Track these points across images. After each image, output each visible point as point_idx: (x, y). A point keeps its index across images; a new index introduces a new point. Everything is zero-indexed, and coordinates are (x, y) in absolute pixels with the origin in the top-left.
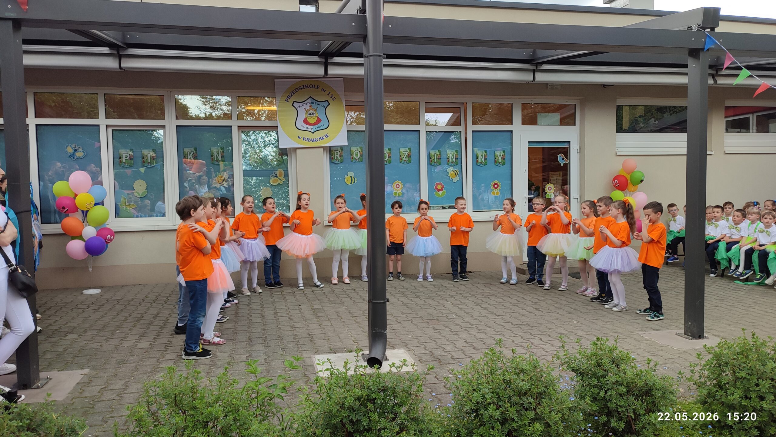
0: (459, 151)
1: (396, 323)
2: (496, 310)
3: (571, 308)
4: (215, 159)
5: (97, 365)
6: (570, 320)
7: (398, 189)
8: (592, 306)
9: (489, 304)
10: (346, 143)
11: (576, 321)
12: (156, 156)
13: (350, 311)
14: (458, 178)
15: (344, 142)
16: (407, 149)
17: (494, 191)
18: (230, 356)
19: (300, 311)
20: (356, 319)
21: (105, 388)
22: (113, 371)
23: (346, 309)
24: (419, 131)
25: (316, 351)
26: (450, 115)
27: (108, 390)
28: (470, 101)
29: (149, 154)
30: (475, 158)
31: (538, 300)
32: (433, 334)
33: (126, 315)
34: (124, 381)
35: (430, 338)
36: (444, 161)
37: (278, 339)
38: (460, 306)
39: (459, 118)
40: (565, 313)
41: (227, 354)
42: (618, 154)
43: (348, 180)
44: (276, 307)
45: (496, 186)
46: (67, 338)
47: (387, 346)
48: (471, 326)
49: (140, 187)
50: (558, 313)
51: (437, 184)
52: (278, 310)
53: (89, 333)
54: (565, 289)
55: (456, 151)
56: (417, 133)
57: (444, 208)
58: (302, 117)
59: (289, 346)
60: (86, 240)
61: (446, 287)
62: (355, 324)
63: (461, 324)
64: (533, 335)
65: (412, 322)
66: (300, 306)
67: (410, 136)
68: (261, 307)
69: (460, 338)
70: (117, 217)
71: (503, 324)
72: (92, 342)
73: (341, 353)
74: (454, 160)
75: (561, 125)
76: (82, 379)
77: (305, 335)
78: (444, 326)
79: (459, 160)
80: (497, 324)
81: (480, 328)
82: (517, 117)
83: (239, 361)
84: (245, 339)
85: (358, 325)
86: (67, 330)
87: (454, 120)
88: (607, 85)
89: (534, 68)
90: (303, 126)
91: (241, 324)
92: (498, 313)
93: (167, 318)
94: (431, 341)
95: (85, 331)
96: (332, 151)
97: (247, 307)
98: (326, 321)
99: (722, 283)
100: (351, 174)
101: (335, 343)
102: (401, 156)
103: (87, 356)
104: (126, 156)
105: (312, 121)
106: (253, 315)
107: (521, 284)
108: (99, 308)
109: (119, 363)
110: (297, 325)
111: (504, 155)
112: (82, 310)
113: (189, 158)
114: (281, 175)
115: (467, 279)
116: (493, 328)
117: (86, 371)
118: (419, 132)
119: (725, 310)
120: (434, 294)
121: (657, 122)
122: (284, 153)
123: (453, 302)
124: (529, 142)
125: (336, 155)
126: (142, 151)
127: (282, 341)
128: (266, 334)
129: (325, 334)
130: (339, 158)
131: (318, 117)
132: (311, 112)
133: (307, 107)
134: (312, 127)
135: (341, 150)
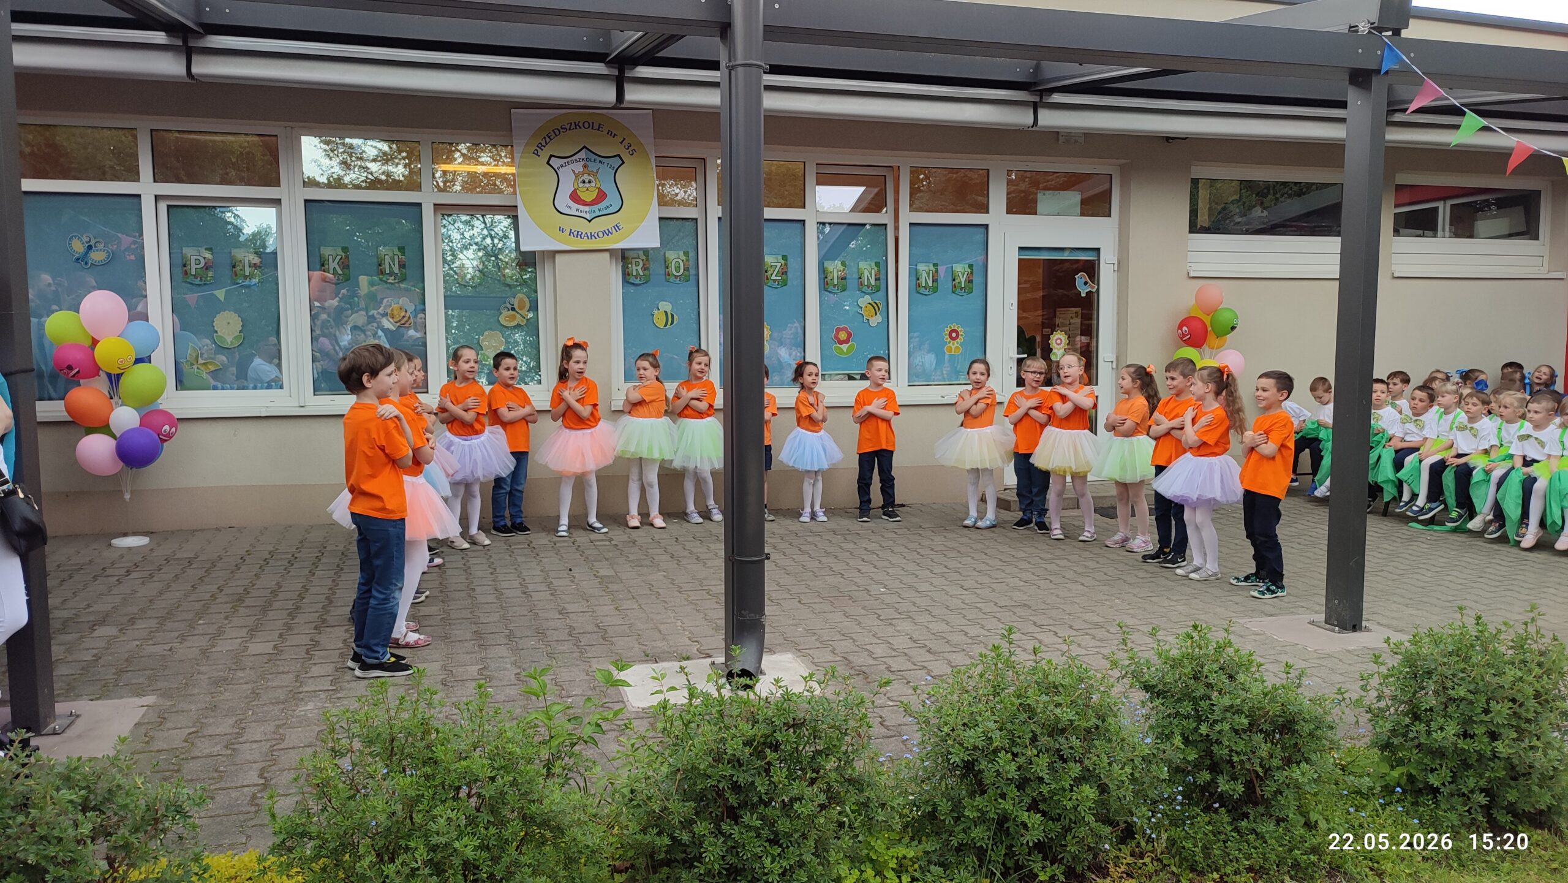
0: (882, 265)
1: (769, 603)
2: (962, 578)
3: (1105, 574)
4: (388, 272)
5: (170, 688)
6: (1107, 597)
8: (1146, 571)
9: (946, 567)
10: (657, 244)
11: (1119, 598)
12: (261, 264)
13: (673, 580)
14: (879, 318)
15: (652, 240)
16: (780, 257)
17: (951, 345)
18: (444, 668)
19: (573, 582)
20: (689, 597)
21: (197, 732)
22: (208, 699)
23: (664, 576)
24: (804, 221)
26: (859, 191)
27: (204, 737)
28: (905, 162)
29: (246, 259)
30: (915, 279)
31: (1041, 558)
32: (846, 623)
33: (214, 588)
34: (234, 719)
35: (839, 632)
36: (852, 283)
37: (536, 634)
38: (890, 571)
39: (881, 196)
40: (1096, 583)
41: (437, 666)
42: (1191, 275)
43: (660, 320)
44: (521, 573)
46: (95, 634)
48: (917, 609)
49: (228, 326)
50: (1082, 584)
51: (838, 330)
52: (526, 578)
53: (141, 625)
54: (1091, 537)
55: (877, 263)
56: (799, 225)
57: (851, 378)
58: (566, 188)
59: (561, 648)
60: (118, 436)
61: (858, 534)
62: (686, 607)
63: (896, 605)
64: (1040, 626)
65: (800, 602)
66: (570, 570)
67: (786, 231)
68: (492, 573)
69: (898, 631)
70: (179, 388)
71: (978, 605)
72: (151, 642)
73: (670, 661)
74: (873, 282)
75: (1082, 215)
76: (144, 715)
77: (591, 627)
78: (864, 608)
79: (883, 281)
80: (967, 604)
81: (936, 612)
82: (998, 197)
83: (465, 678)
84: (469, 636)
85: (693, 607)
86: (92, 618)
87: (866, 200)
88: (1174, 139)
89: (1037, 99)
90: (570, 207)
91: (457, 607)
92: (966, 585)
93: (300, 594)
94: (843, 637)
95: (132, 621)
96: (628, 258)
97: (462, 572)
98: (628, 599)
99: (1385, 528)
101: (652, 643)
102: (767, 272)
103: (145, 670)
104: (197, 262)
105: (588, 196)
106: (478, 590)
107: (1004, 528)
108: (151, 576)
109: (216, 683)
110: (570, 608)
111: (971, 273)
112: (117, 578)
113: (331, 268)
114: (522, 307)
115: (898, 519)
116: (961, 613)
117: (150, 700)
118: (804, 225)
119: (1396, 577)
120: (837, 548)
121: (1265, 213)
122: (528, 260)
123: (875, 563)
124: (1021, 249)
125: (634, 268)
126: (230, 253)
127: (545, 639)
128: (512, 626)
129: (630, 626)
130: (641, 274)
131: (599, 189)
132: (586, 177)
133: (578, 167)
134: (587, 208)
135: (644, 258)
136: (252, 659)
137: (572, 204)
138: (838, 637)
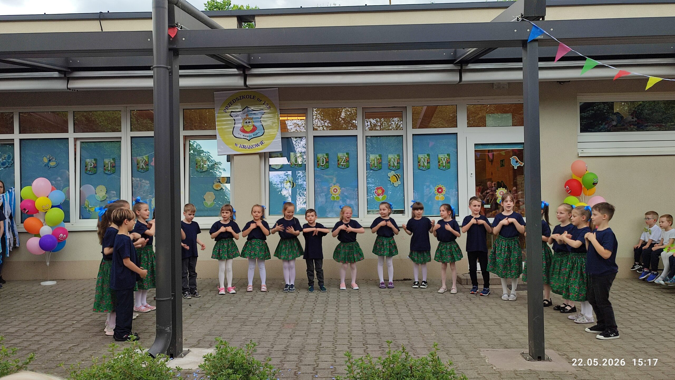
7: (335, 193)
42: (579, 156)
45: (440, 190)
56: (353, 138)
88: (562, 82)
114: (223, 181)
131: (254, 125)
133: (245, 116)
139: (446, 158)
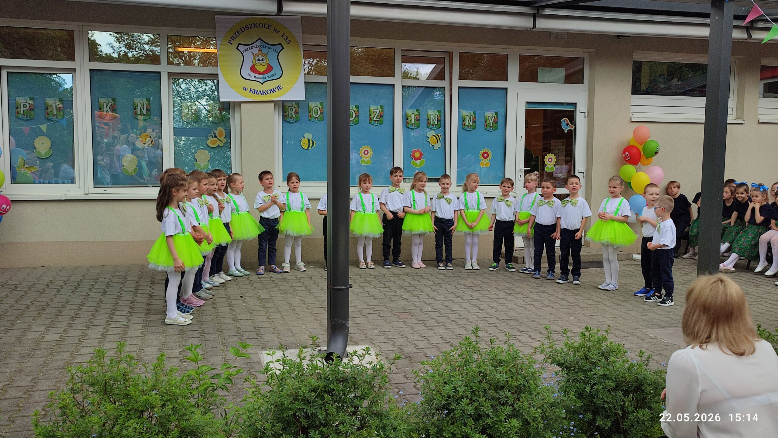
0: (442, 112)
1: (360, 316)
3: (568, 302)
4: (139, 113)
6: (566, 315)
7: (366, 156)
9: (472, 296)
10: (302, 97)
12: (63, 107)
13: (304, 301)
14: (439, 144)
15: (300, 96)
16: (379, 107)
17: (483, 161)
19: (244, 302)
20: (312, 311)
23: (300, 299)
24: (394, 85)
25: (264, 346)
26: (431, 67)
28: (457, 50)
29: (54, 104)
30: (461, 120)
31: (531, 292)
32: (404, 328)
35: (399, 333)
36: (423, 122)
37: (217, 332)
38: (437, 298)
39: (443, 71)
40: (561, 307)
42: (633, 120)
43: (305, 144)
45: (485, 155)
47: (349, 342)
48: (449, 321)
49: (43, 145)
50: (553, 308)
51: (415, 151)
55: (439, 112)
58: (248, 64)
59: (231, 340)
62: (311, 316)
63: (437, 318)
65: (379, 315)
66: (244, 295)
67: (383, 90)
69: (435, 333)
71: (486, 319)
73: (294, 348)
74: (436, 122)
75: (566, 82)
77: (251, 328)
78: (417, 320)
79: (442, 122)
81: (460, 322)
82: (514, 71)
83: (171, 356)
84: (177, 332)
85: (314, 317)
87: (436, 73)
88: (621, 36)
89: (535, 12)
90: (250, 75)
92: (482, 307)
94: (402, 337)
96: (286, 106)
98: (276, 313)
100: (308, 136)
101: (286, 338)
102: (370, 115)
104: (25, 106)
105: (261, 68)
110: (240, 317)
111: (497, 117)
113: (105, 110)
114: (221, 135)
118: (391, 87)
121: (680, 82)
122: (226, 107)
123: (429, 293)
124: (528, 103)
125: (290, 112)
126: (45, 100)
127: (222, 335)
128: (203, 327)
129: (274, 328)
130: (294, 116)
131: (268, 64)
132: (260, 57)
133: (256, 51)
134: (261, 76)
135: (296, 106)
136: (46, 343)
137: (251, 73)
138: (399, 336)
139: (493, 118)
